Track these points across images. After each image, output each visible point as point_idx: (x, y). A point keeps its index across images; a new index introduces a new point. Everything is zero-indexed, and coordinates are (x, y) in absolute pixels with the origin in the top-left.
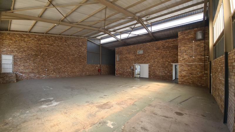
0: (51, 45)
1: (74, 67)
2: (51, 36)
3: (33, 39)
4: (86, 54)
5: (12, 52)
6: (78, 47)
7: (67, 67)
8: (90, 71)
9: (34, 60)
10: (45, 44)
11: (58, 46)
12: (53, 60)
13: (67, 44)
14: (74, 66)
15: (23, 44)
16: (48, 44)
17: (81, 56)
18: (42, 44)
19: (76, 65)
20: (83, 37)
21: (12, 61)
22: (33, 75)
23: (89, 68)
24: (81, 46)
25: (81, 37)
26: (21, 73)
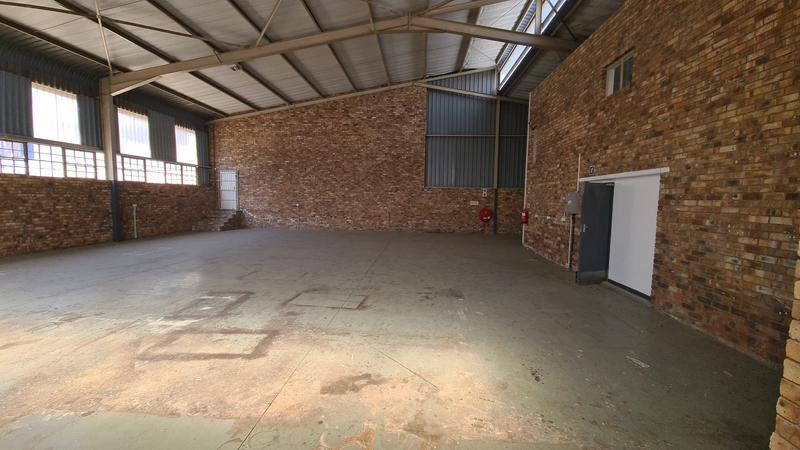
0: (307, 134)
1: (376, 199)
2: (307, 108)
3: (268, 126)
4: (418, 147)
5: (234, 163)
6: (388, 126)
7: (350, 200)
8: (439, 214)
9: (272, 179)
10: (293, 134)
11: (324, 133)
12: (313, 178)
13: (349, 122)
14: (376, 196)
15: (251, 141)
16: (300, 133)
17: (398, 156)
18: (286, 136)
19: (382, 192)
20: (411, 84)
21: (234, 184)
22: (270, 217)
23: (435, 203)
24: (401, 119)
25: (400, 86)
26: (251, 211)
